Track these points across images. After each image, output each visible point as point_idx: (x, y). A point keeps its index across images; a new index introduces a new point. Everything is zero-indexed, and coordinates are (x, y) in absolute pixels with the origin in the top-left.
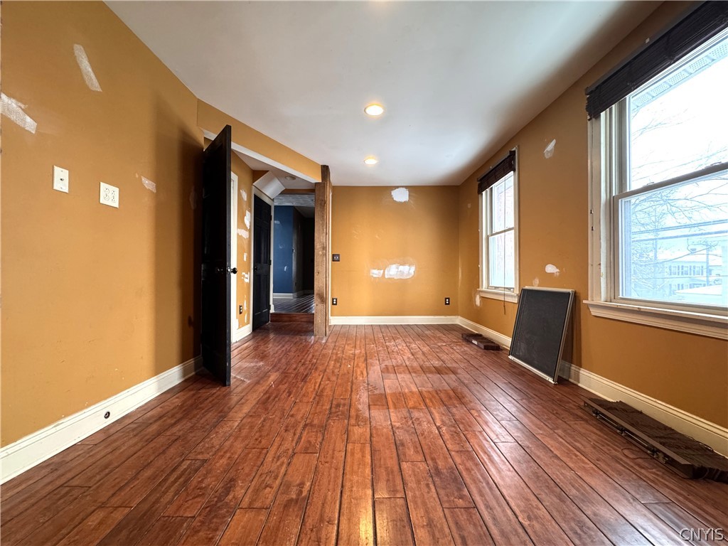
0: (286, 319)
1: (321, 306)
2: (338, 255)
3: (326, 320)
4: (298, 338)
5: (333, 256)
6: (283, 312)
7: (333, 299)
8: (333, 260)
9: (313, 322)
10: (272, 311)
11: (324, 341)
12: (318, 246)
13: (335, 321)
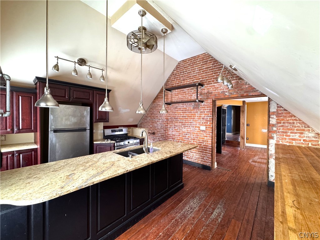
0: (231, 142)
1: (242, 140)
2: (249, 124)
3: (244, 144)
4: (235, 148)
5: (247, 124)
6: (229, 140)
7: (247, 138)
8: (247, 126)
9: (239, 144)
10: (226, 139)
11: (243, 150)
12: (241, 123)
13: (247, 145)
